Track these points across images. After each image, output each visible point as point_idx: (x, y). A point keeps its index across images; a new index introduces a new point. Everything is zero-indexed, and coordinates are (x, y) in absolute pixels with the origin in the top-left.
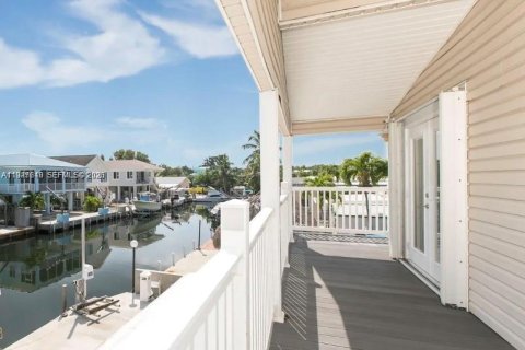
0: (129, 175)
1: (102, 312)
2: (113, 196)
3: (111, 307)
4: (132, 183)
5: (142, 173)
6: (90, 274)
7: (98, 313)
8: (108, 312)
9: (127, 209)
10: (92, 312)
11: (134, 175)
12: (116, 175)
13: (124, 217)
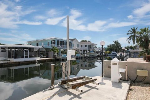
0: (86, 46)
1: (83, 88)
2: (81, 52)
3: (90, 84)
4: (87, 48)
5: (90, 46)
6: (72, 56)
7: (81, 88)
8: (88, 89)
9: (86, 55)
10: (74, 87)
11: (87, 46)
12: (81, 46)
13: (85, 58)
